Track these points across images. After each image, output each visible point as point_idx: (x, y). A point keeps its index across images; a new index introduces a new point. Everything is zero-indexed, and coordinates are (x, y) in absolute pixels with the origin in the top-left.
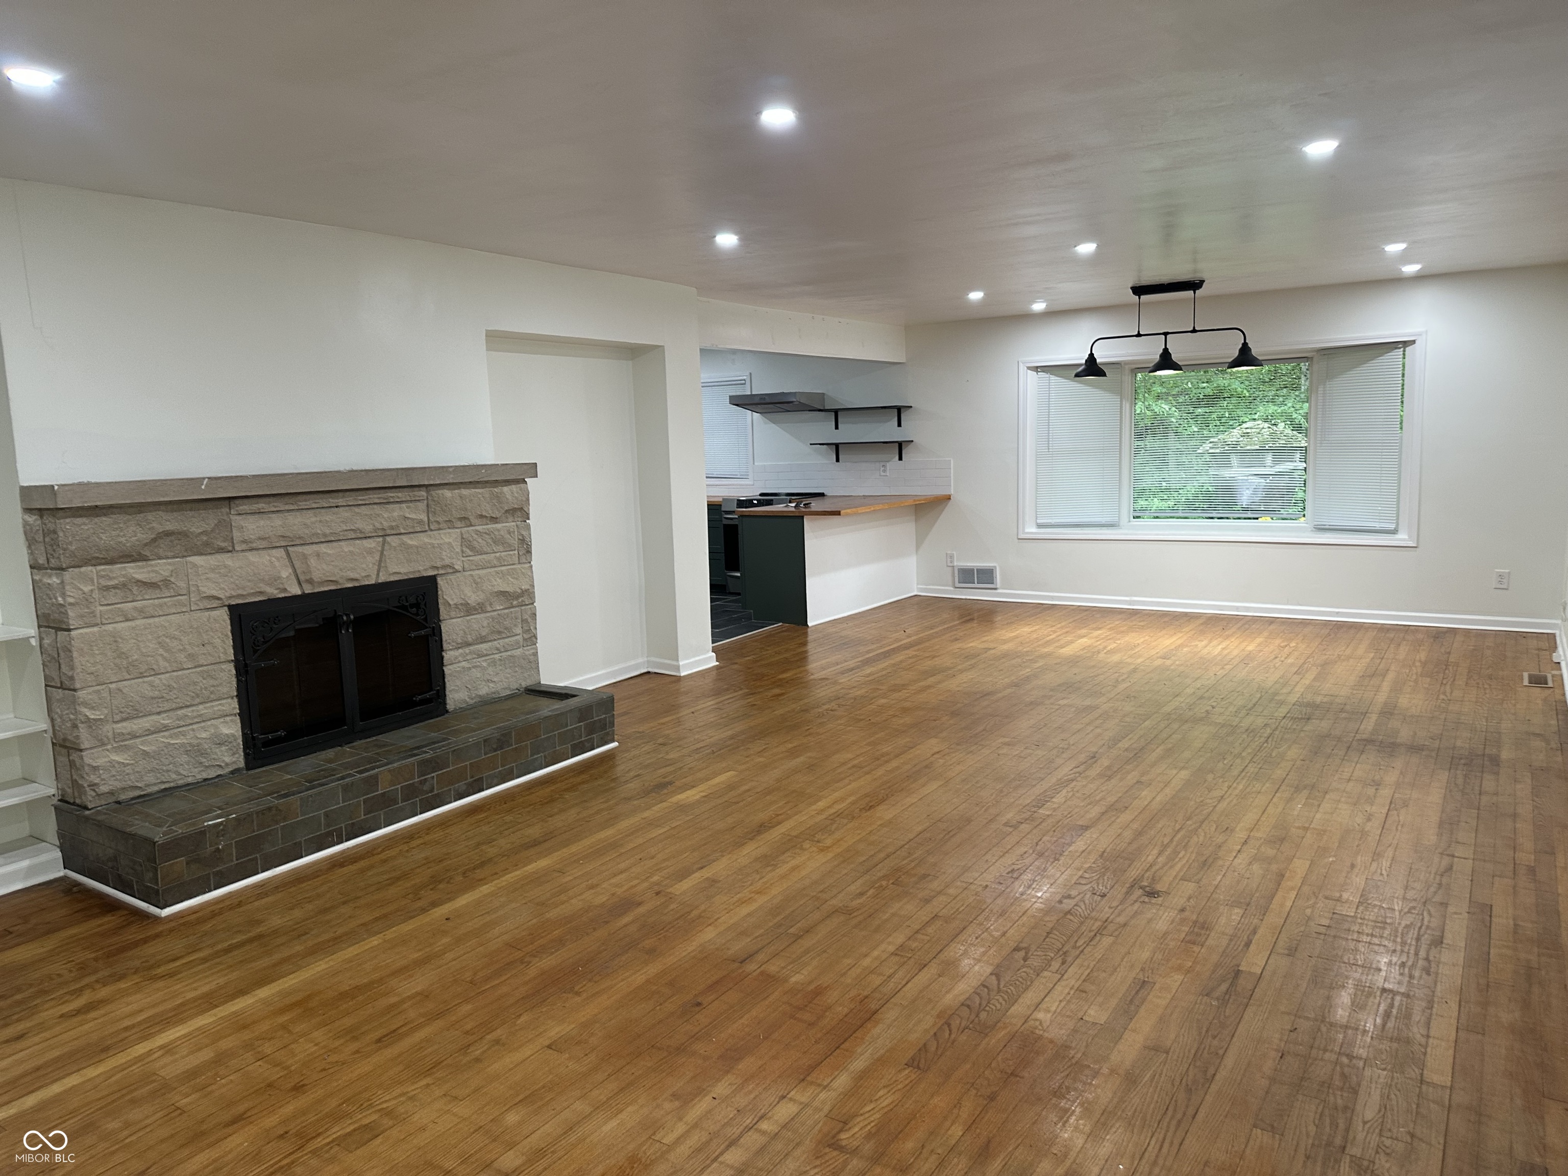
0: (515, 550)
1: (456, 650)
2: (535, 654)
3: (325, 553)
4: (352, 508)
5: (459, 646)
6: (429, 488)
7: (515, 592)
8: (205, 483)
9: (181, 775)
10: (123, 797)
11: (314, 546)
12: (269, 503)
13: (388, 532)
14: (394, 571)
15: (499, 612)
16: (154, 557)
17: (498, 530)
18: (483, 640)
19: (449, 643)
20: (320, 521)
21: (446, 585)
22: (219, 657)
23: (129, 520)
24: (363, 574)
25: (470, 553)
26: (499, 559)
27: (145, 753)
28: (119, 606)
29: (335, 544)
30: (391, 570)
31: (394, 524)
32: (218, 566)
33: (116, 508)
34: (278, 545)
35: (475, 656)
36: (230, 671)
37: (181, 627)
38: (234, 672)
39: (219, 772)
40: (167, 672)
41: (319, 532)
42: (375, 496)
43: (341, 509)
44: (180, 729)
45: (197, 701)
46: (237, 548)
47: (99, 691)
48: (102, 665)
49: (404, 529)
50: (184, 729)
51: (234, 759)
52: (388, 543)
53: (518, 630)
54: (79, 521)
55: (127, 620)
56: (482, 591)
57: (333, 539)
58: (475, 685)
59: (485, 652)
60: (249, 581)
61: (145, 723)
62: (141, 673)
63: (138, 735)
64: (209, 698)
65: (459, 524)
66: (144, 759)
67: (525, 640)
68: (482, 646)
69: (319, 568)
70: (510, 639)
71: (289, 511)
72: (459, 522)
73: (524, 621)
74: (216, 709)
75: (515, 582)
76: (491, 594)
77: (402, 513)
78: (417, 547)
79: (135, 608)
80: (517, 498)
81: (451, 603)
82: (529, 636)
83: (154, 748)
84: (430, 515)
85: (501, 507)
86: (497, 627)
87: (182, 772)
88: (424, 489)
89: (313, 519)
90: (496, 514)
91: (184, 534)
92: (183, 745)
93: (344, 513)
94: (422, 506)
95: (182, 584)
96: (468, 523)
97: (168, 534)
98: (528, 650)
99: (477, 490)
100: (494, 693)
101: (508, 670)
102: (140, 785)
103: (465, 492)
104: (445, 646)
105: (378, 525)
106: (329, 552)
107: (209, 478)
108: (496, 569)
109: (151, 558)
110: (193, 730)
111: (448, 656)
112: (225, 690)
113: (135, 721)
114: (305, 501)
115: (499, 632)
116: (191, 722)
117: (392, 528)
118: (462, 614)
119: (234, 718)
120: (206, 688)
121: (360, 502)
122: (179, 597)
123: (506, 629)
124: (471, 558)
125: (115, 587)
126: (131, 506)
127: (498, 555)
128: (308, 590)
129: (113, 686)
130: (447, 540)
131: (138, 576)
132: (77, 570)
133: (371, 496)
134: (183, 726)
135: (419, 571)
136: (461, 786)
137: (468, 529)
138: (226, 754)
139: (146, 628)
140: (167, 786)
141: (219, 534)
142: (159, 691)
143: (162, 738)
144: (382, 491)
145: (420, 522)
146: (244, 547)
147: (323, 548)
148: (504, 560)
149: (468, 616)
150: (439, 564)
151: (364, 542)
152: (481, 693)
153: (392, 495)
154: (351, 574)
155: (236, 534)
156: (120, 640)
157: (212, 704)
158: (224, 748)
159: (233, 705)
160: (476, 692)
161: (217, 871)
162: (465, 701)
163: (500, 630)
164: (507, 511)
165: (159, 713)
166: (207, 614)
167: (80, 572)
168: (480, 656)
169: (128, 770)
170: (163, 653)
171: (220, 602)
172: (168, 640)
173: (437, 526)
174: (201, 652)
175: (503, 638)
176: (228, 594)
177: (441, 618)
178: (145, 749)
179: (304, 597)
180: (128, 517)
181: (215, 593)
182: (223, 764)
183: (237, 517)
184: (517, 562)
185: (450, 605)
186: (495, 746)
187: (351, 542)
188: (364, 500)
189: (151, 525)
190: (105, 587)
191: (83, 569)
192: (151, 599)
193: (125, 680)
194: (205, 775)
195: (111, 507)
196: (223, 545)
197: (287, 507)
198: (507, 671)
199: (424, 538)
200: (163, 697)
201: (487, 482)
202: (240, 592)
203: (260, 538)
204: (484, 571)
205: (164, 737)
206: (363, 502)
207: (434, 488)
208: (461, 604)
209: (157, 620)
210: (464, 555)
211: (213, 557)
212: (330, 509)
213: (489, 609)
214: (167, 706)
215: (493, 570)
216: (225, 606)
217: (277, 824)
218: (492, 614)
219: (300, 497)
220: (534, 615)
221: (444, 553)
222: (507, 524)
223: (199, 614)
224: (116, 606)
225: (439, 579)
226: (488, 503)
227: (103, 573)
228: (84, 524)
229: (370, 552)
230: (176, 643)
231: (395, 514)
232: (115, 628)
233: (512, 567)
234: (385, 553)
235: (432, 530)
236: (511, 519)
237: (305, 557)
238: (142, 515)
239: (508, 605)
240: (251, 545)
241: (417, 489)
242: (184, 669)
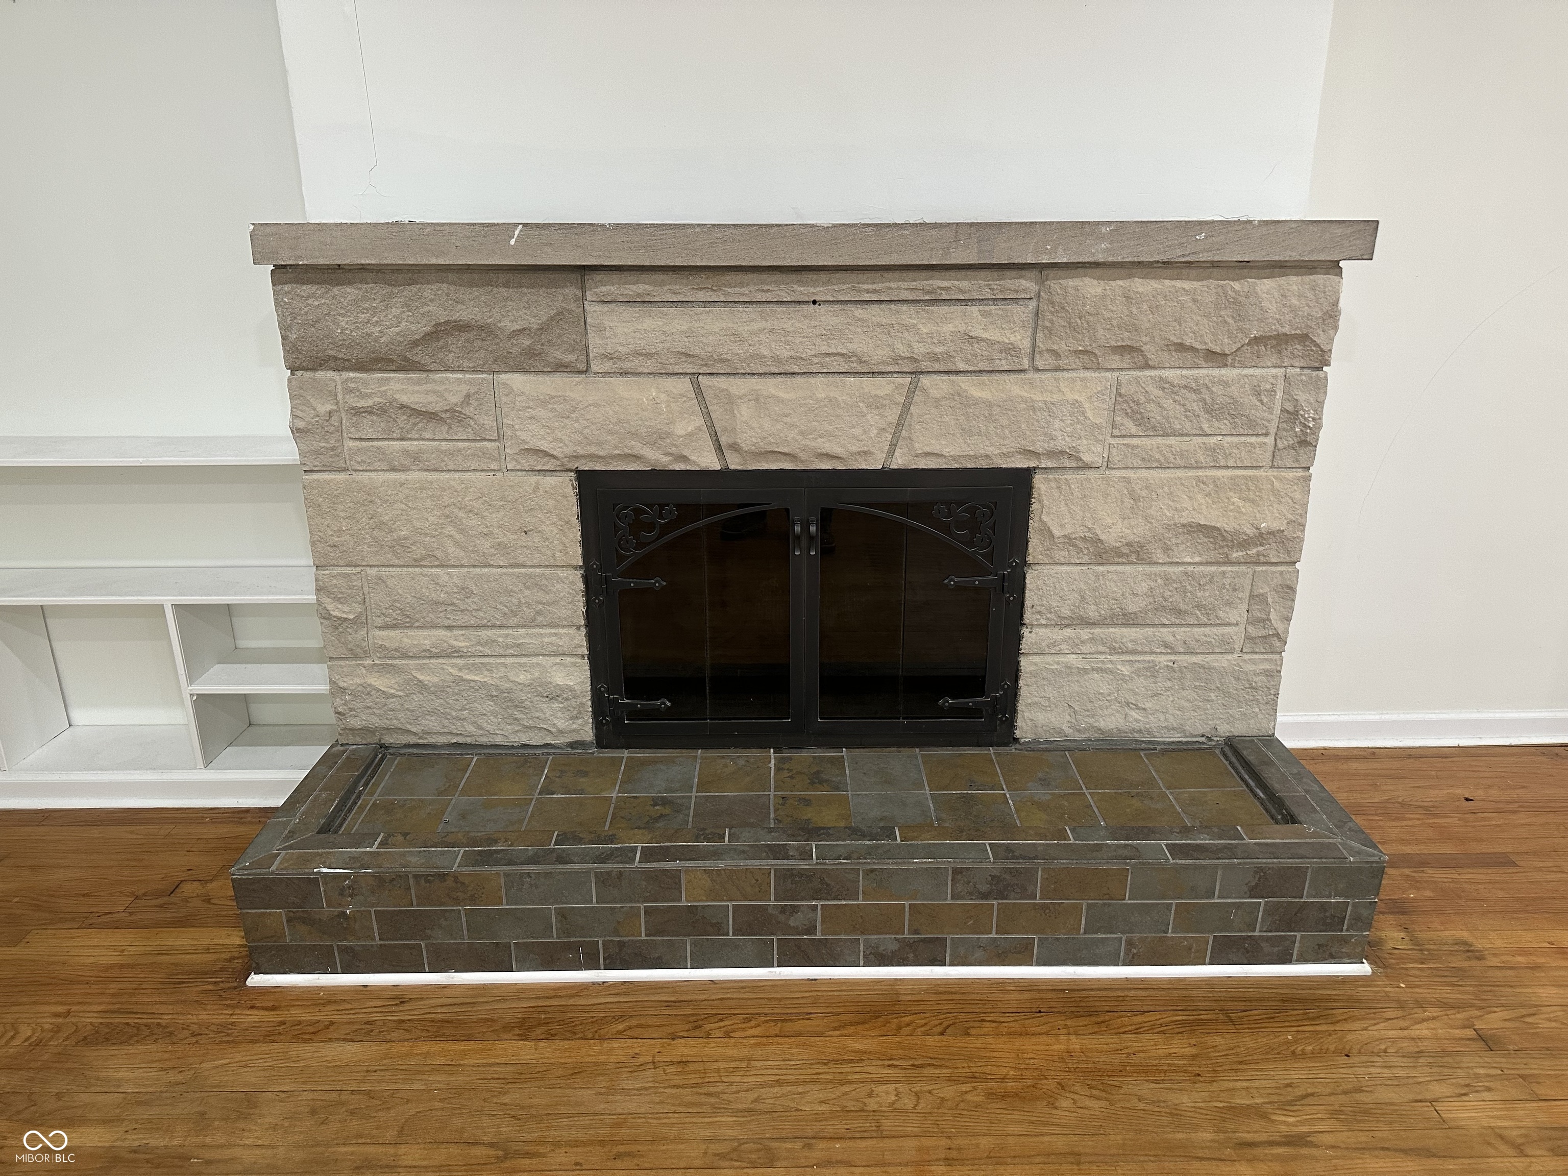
0: (1266, 434)
1: (1056, 629)
2: (1274, 674)
3: (774, 396)
4: (850, 307)
5: (1066, 622)
6: (1045, 273)
7: (1237, 533)
8: (517, 233)
9: (482, 729)
10: (388, 740)
11: (755, 380)
12: (662, 284)
13: (925, 365)
14: (927, 449)
15: (1190, 568)
16: (438, 367)
17: (1226, 384)
18: (1128, 620)
19: (1039, 613)
20: (771, 331)
21: (1056, 493)
22: (554, 556)
23: (391, 296)
24: (854, 449)
25: (1134, 430)
26: (1212, 451)
27: (422, 685)
28: (380, 443)
29: (799, 380)
30: (919, 447)
31: (939, 349)
32: (553, 397)
33: (371, 271)
34: (677, 369)
35: (1101, 648)
36: (573, 583)
37: (483, 495)
38: (581, 586)
39: (549, 740)
40: (462, 566)
41: (766, 353)
42: (905, 285)
43: (823, 308)
44: (486, 660)
45: (514, 621)
46: (595, 367)
47: (348, 575)
48: (352, 535)
49: (967, 362)
50: (491, 660)
51: (574, 726)
52: (924, 390)
53: (1238, 614)
54: (306, 289)
55: (393, 469)
56: (1146, 518)
57: (797, 370)
58: (1089, 705)
59: (1130, 646)
60: (610, 432)
61: (424, 638)
62: (415, 560)
63: (411, 654)
64: (534, 620)
65: (1115, 361)
66: (420, 692)
67: (1249, 638)
68: (1125, 630)
69: (755, 425)
70: (1207, 630)
71: (705, 303)
72: (1117, 357)
73: (1256, 599)
74: (546, 640)
75: (1247, 508)
76: (1168, 528)
77: (962, 328)
78: (990, 405)
79: (406, 452)
80: (1293, 310)
81: (1057, 532)
82: (1263, 633)
83: (436, 680)
84: (1040, 335)
85: (1241, 330)
86: (1177, 598)
87: (485, 725)
88: (1034, 274)
89: (755, 326)
90: (1226, 345)
91: (486, 331)
92: (484, 685)
93: (827, 317)
94: (1022, 312)
95: (488, 421)
96: (1140, 360)
97: (462, 327)
98: (1253, 662)
99: (1179, 284)
100: (1140, 731)
101: (1189, 694)
102: (414, 730)
103: (1142, 286)
104: (1028, 616)
105: (902, 350)
106: (781, 394)
107: (525, 225)
108: (1200, 473)
109: (432, 367)
110: (505, 665)
111: (1030, 638)
112: (564, 613)
113: (410, 633)
114: (742, 285)
115: (1179, 612)
116: (502, 652)
117: (935, 358)
118: (1086, 559)
119: (579, 660)
120: (528, 605)
121: (867, 297)
122: (485, 443)
123: (1199, 606)
124: (1135, 441)
125: (369, 411)
126: (397, 269)
127: (1213, 440)
128: (735, 463)
129: (373, 572)
130: (1070, 396)
131: (404, 399)
132: (309, 374)
133: (893, 285)
134: (488, 656)
135: (987, 456)
136: (888, 941)
137: (1138, 373)
138: (559, 714)
139: (422, 489)
140: (460, 740)
141: (559, 336)
142: (447, 593)
143: (451, 668)
144: (924, 274)
145: (1009, 350)
146: (608, 366)
147: (770, 386)
148: (1227, 456)
149: (1102, 564)
150: (1040, 447)
151: (867, 382)
152: (1102, 724)
153: (945, 284)
154: (827, 445)
155: (595, 342)
156: (379, 502)
157: (542, 631)
158: (556, 705)
159: (579, 640)
160: (1091, 720)
161: (347, 947)
162: (1060, 732)
163: (1182, 606)
164: (1256, 340)
165: (450, 628)
166: (533, 479)
167: (315, 380)
168: (1113, 651)
169: (393, 703)
170: (453, 533)
171: (558, 463)
172: (461, 514)
173: (1051, 361)
174: (520, 543)
175: (1188, 625)
176: (568, 451)
177: (1030, 559)
178: (421, 678)
179: (725, 474)
180: (389, 289)
181: (544, 446)
182: (553, 730)
183: (599, 308)
184: (1267, 462)
185: (1052, 536)
186: (984, 888)
187: (838, 379)
188: (875, 291)
189: (426, 309)
190: (353, 408)
191: (320, 374)
192: (433, 440)
193: (393, 566)
194: (524, 739)
195: (363, 268)
196: (571, 358)
197: (702, 296)
198: (1184, 693)
199: (1013, 387)
200: (453, 604)
201: (1215, 265)
202: (593, 450)
203: (638, 354)
204: (1164, 474)
205: (454, 666)
206: (874, 297)
207: (1060, 273)
208: (1084, 539)
209: (445, 476)
210: (1116, 432)
211: (547, 379)
212: (798, 307)
213: (1160, 556)
214: (461, 619)
215: (1191, 473)
216: (571, 470)
217: (459, 905)
218: (1171, 569)
219: (730, 277)
220: (1288, 591)
221: (1057, 424)
222: (1257, 372)
223: (520, 477)
224: (375, 443)
225: (1039, 482)
226: (1207, 316)
227: (352, 385)
228: (312, 296)
229: (876, 404)
230: (474, 521)
231: (948, 328)
232: (370, 479)
233: (1249, 473)
234: (913, 408)
235: (1038, 370)
236: (1274, 359)
237: (730, 401)
238: (414, 288)
239: (1213, 555)
240: (619, 364)
241: (1013, 273)
242: (492, 566)
